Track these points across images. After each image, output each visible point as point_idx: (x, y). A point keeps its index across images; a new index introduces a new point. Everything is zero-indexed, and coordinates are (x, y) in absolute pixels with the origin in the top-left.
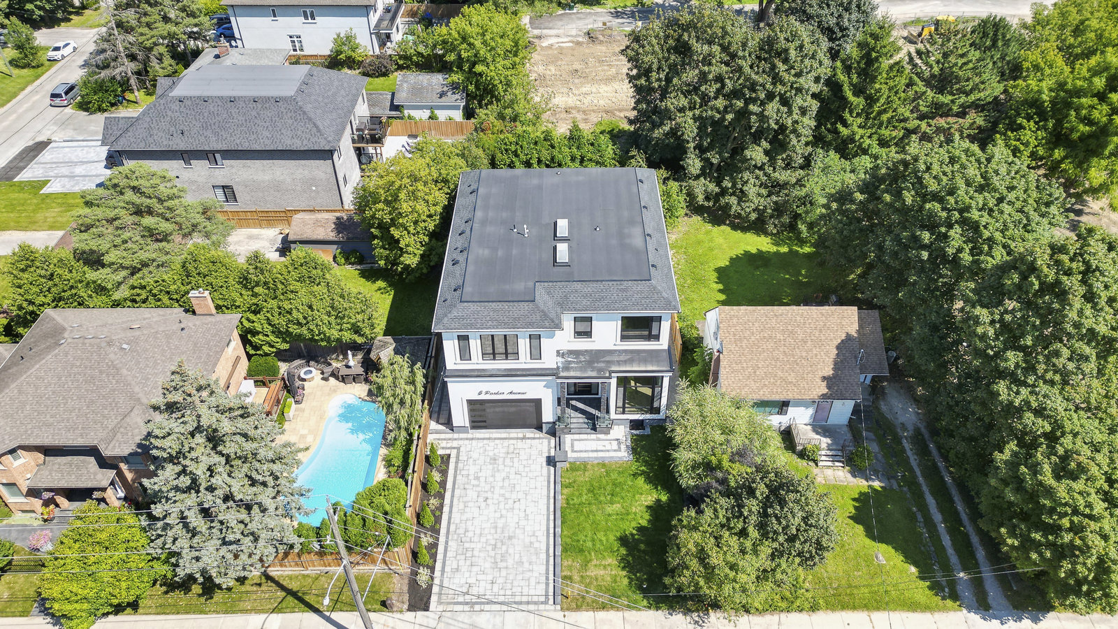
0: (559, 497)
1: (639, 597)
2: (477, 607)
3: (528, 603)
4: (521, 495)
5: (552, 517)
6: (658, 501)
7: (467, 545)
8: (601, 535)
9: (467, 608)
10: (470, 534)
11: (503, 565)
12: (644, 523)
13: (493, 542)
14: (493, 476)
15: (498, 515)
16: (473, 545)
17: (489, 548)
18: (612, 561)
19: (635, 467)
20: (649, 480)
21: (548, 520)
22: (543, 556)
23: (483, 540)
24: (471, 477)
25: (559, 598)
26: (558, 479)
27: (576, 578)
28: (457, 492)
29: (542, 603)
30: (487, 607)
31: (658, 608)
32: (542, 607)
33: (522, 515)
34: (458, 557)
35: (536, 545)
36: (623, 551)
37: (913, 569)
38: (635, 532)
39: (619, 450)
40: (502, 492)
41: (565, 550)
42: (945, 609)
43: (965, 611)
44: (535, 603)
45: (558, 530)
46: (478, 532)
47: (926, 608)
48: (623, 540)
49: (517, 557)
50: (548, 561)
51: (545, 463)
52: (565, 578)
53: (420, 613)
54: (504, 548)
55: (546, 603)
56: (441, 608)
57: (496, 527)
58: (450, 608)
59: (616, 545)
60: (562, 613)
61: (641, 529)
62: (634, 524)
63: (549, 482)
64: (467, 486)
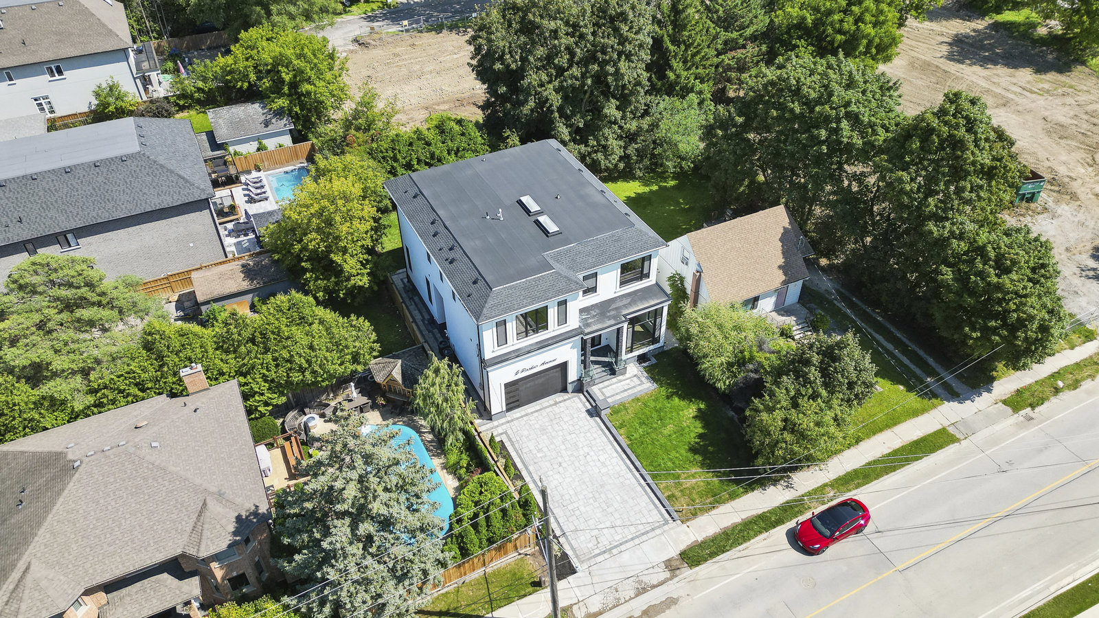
0: (620, 438)
1: (734, 488)
2: (615, 551)
3: (653, 530)
4: (586, 450)
5: (624, 456)
6: (699, 410)
7: (570, 507)
8: (673, 454)
9: (607, 556)
10: (567, 497)
11: (611, 510)
12: (701, 431)
13: (591, 495)
14: (552, 443)
15: (579, 472)
16: (576, 505)
17: (591, 501)
18: (696, 470)
19: (663, 391)
20: (682, 397)
21: (623, 459)
22: (639, 489)
23: (581, 497)
24: (535, 452)
25: (675, 515)
26: (609, 425)
27: (678, 494)
28: (531, 468)
29: (664, 525)
30: (623, 548)
31: (753, 490)
32: (666, 527)
33: (599, 464)
34: (570, 519)
35: (627, 482)
36: (699, 458)
37: (901, 387)
38: (697, 440)
39: (642, 383)
40: (569, 453)
41: (654, 477)
42: (935, 407)
43: (946, 403)
44: (659, 527)
45: (638, 464)
46: (572, 492)
47: (924, 411)
48: (693, 450)
49: (618, 498)
50: (645, 491)
51: (588, 417)
52: (669, 498)
53: (570, 578)
54: (602, 496)
55: (666, 522)
56: (585, 566)
57: (584, 483)
58: (593, 561)
59: (690, 455)
60: (685, 526)
61: (700, 436)
62: (693, 435)
63: (602, 430)
64: (536, 461)
